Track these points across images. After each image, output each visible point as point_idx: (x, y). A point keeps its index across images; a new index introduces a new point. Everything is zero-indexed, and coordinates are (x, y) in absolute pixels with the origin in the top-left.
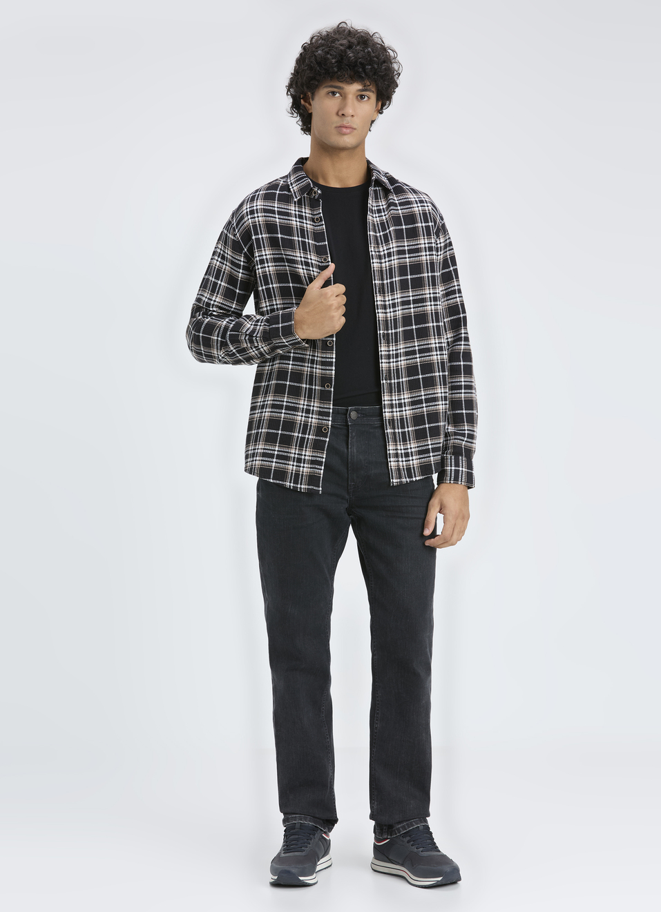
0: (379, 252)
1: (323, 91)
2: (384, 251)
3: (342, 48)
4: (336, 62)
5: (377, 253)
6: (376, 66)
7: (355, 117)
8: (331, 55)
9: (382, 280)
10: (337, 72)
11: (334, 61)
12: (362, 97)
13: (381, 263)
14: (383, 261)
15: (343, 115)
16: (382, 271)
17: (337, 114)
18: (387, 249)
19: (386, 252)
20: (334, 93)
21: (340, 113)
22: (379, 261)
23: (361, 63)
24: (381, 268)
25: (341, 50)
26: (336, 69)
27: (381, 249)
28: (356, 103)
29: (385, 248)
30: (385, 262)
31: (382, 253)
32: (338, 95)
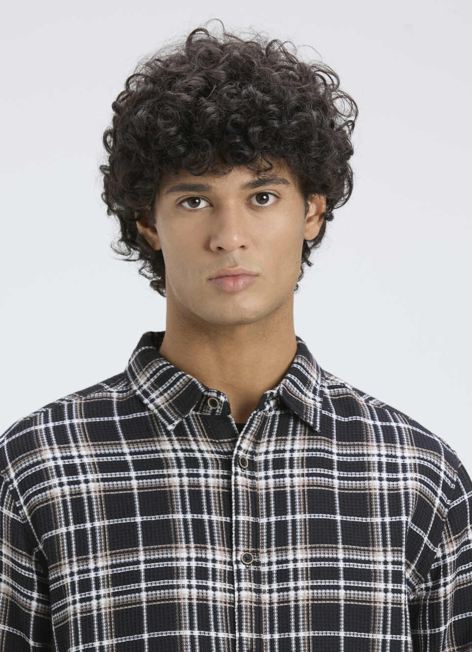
0: (258, 564)
1: (167, 202)
2: (270, 564)
3: (185, 97)
4: (178, 133)
5: (252, 568)
6: (276, 124)
7: (251, 250)
8: (166, 117)
9: (259, 630)
10: (184, 155)
11: (173, 130)
12: (262, 197)
13: (258, 591)
14: (265, 587)
15: (220, 248)
16: (259, 611)
17: (207, 247)
18: (278, 562)
19: (274, 568)
20: (193, 201)
21: (213, 245)
22: (253, 586)
23: (236, 125)
24: (259, 602)
25: (186, 103)
26: (182, 149)
27: (264, 559)
28: (247, 214)
29: (274, 559)
30: (271, 591)
31: (265, 569)
32: (203, 204)
